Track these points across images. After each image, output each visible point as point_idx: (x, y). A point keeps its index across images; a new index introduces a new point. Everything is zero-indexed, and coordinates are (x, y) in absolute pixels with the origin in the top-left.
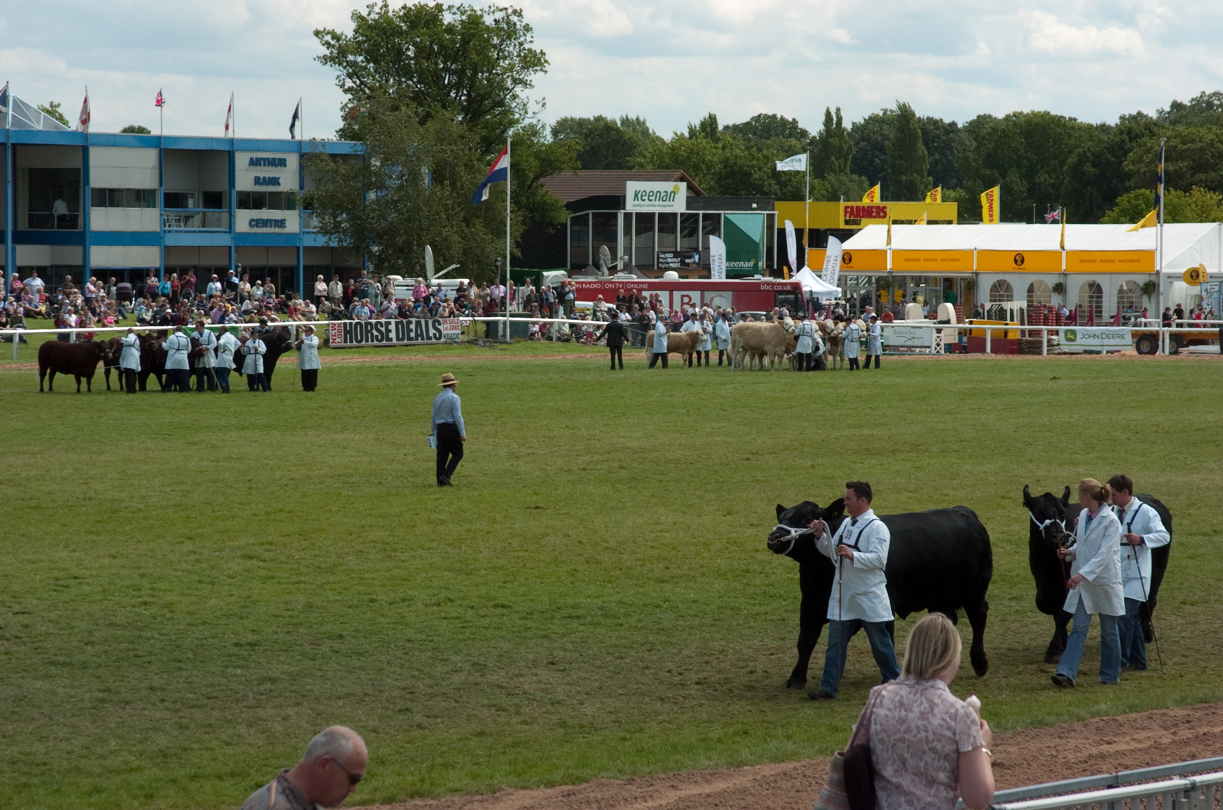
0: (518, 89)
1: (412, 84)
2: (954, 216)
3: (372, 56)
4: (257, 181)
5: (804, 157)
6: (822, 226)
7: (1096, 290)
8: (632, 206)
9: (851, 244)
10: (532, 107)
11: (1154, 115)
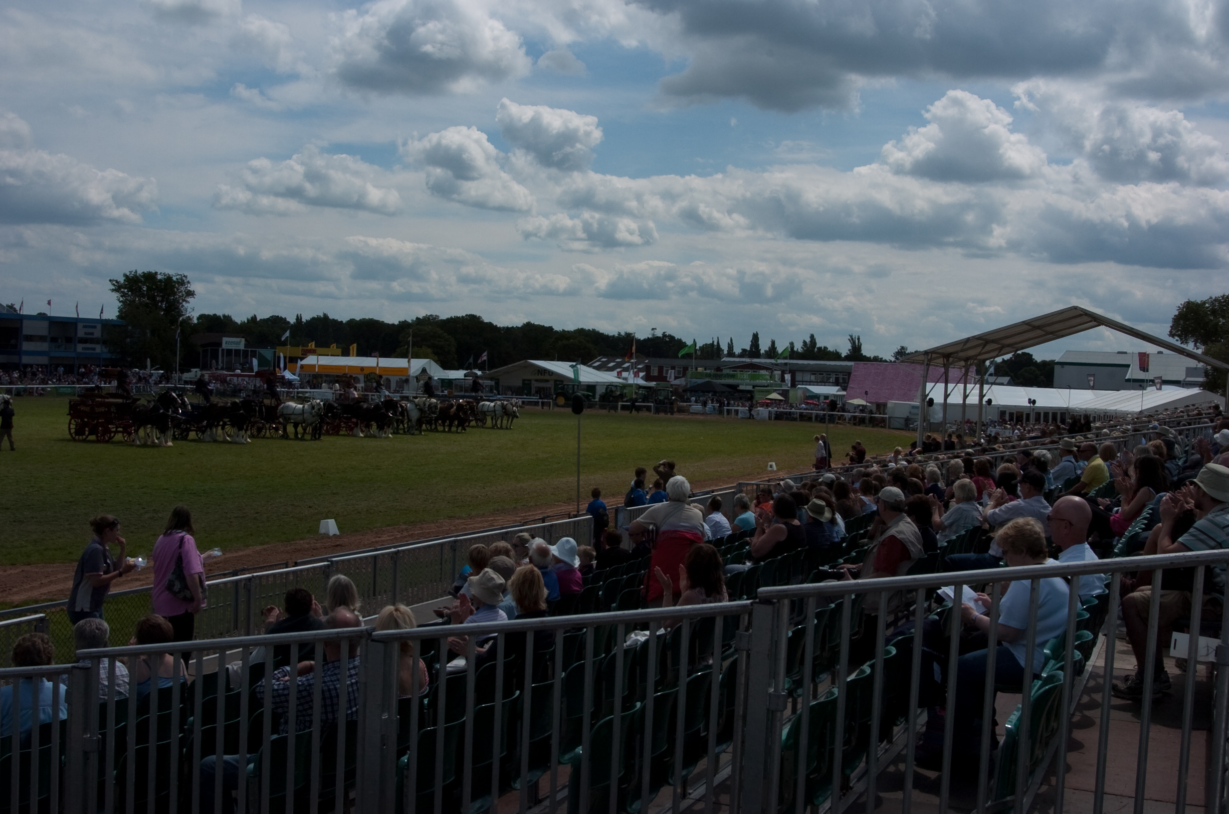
0: (184, 303)
1: (145, 300)
2: (340, 353)
3: (130, 289)
4: (86, 333)
5: (288, 332)
6: (294, 355)
7: (388, 380)
8: (225, 346)
9: (304, 362)
10: (189, 310)
11: (410, 321)
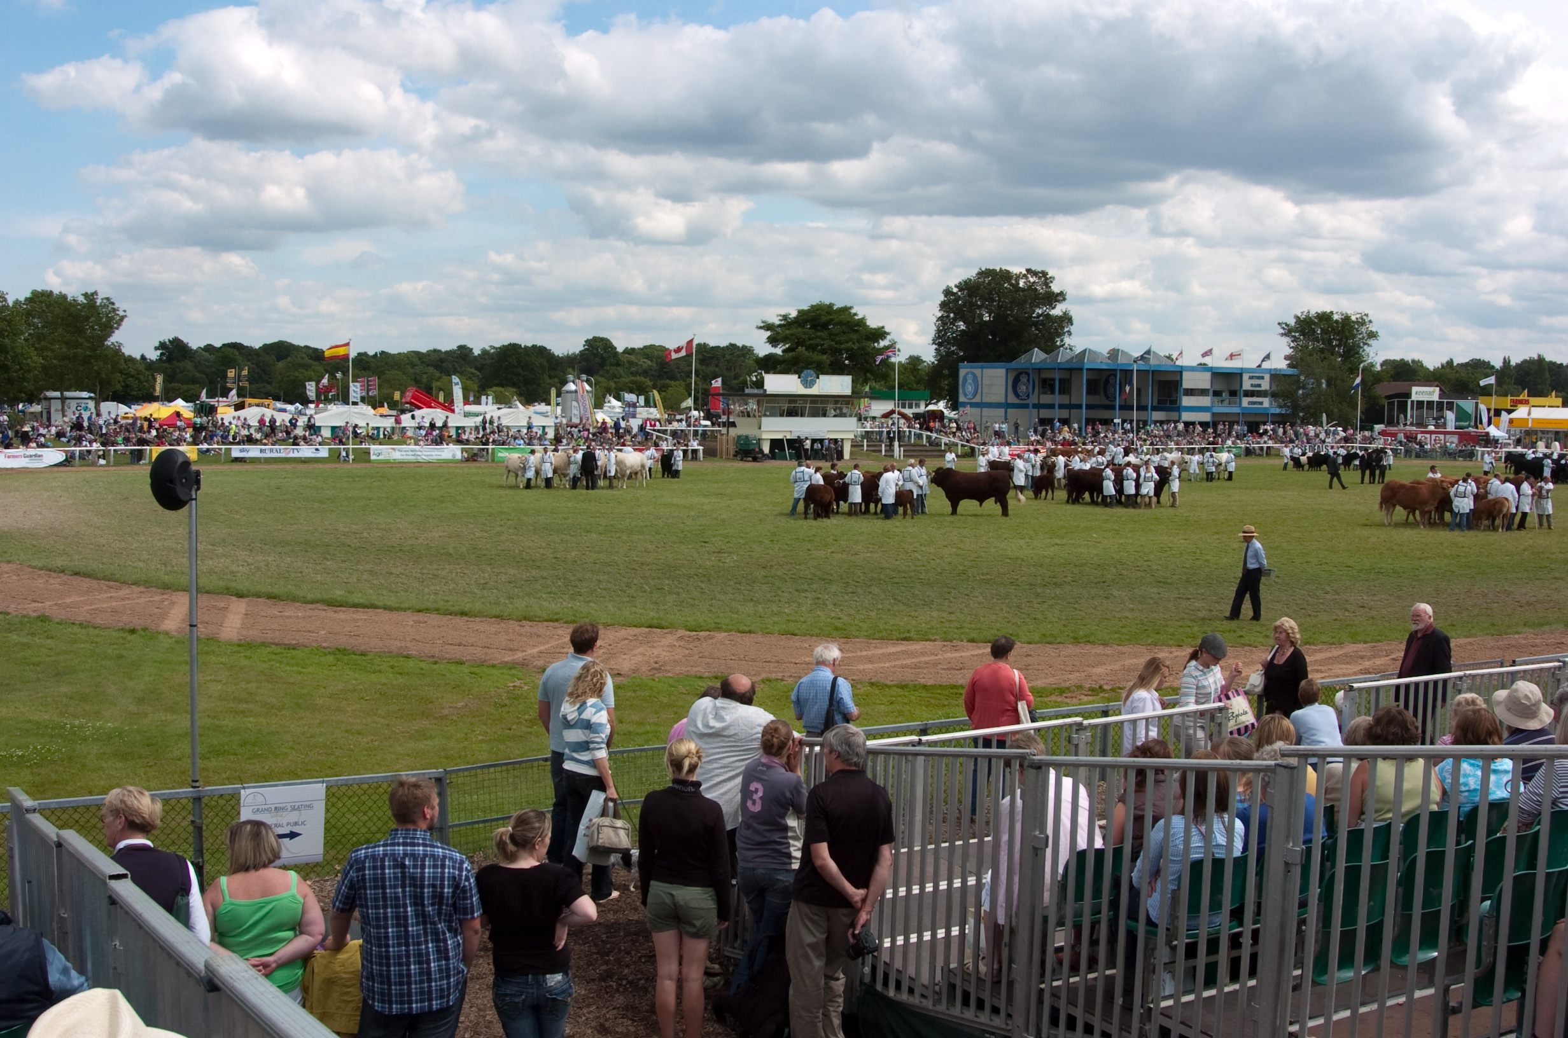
1: (1320, 345)
2: (1560, 404)
4: (1252, 385)
5: (1493, 378)
6: (1500, 407)
8: (1414, 397)
9: (1513, 415)
10: (1371, 355)
